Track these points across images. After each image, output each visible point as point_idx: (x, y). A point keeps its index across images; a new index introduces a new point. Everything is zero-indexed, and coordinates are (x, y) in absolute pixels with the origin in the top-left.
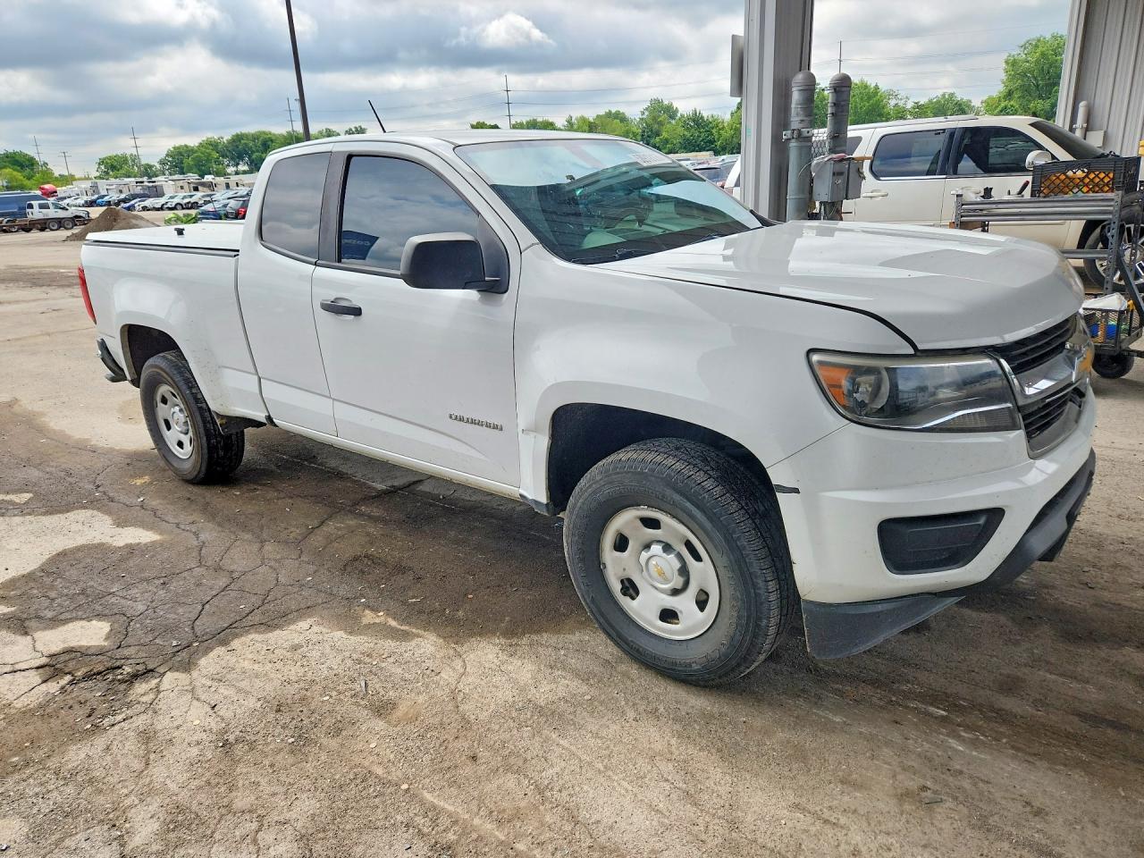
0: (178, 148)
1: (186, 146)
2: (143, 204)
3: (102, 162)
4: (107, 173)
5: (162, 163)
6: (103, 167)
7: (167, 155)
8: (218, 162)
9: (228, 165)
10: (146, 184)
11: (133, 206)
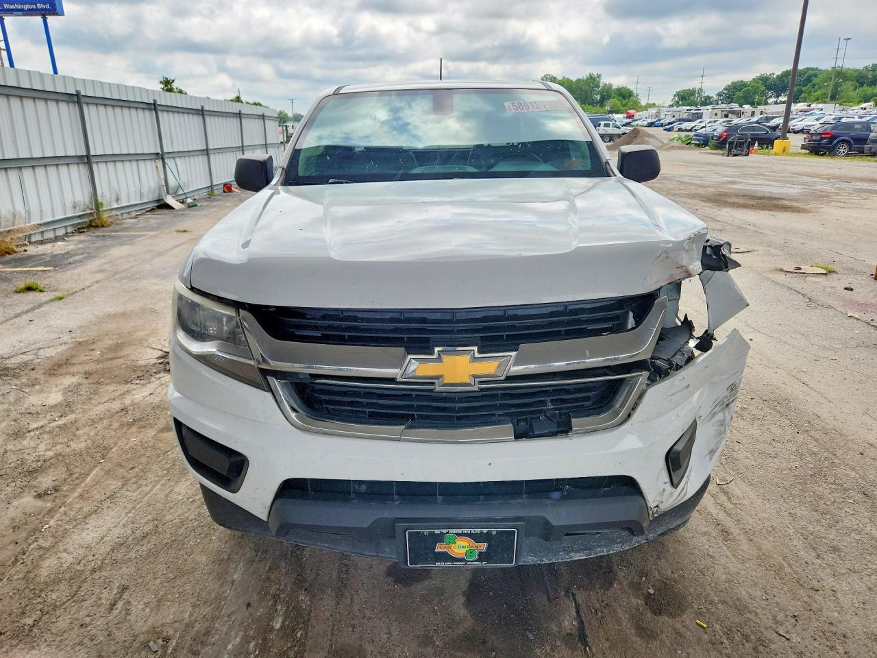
0: (735, 83)
1: (742, 81)
2: (680, 126)
3: (678, 94)
4: (678, 102)
5: (719, 95)
6: (676, 98)
7: (725, 89)
8: (763, 94)
9: (771, 97)
10: (692, 111)
11: (673, 127)
